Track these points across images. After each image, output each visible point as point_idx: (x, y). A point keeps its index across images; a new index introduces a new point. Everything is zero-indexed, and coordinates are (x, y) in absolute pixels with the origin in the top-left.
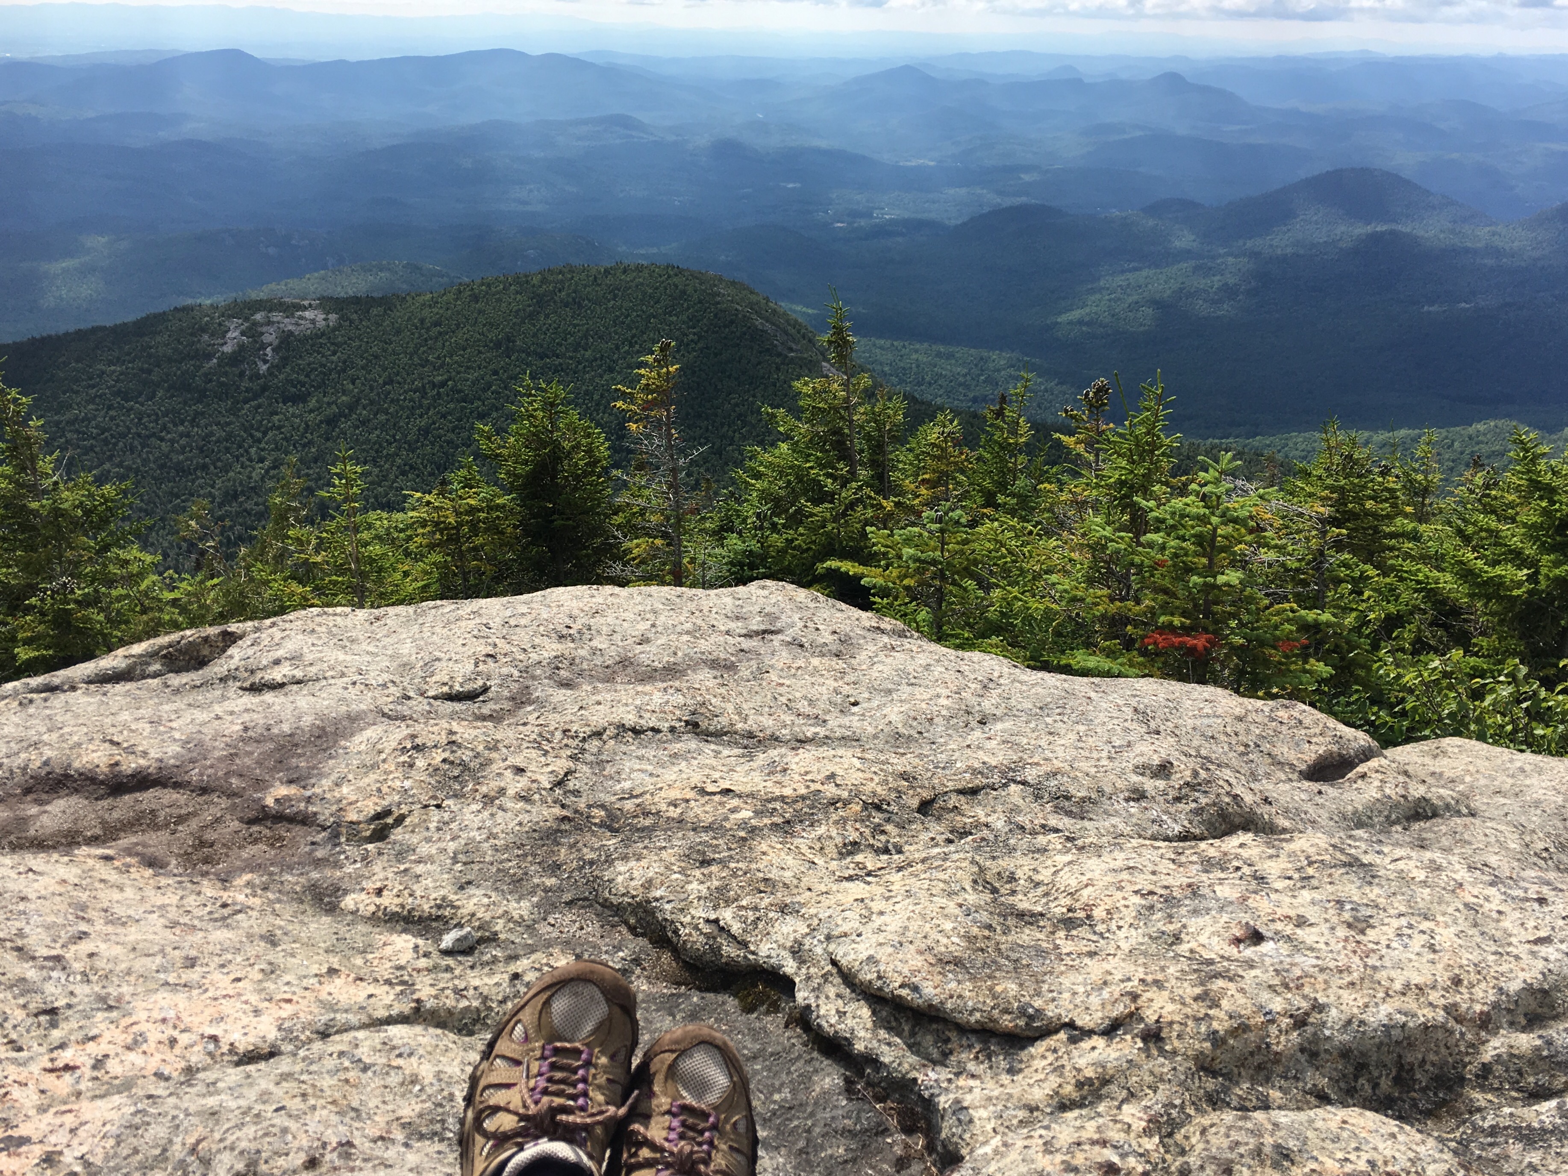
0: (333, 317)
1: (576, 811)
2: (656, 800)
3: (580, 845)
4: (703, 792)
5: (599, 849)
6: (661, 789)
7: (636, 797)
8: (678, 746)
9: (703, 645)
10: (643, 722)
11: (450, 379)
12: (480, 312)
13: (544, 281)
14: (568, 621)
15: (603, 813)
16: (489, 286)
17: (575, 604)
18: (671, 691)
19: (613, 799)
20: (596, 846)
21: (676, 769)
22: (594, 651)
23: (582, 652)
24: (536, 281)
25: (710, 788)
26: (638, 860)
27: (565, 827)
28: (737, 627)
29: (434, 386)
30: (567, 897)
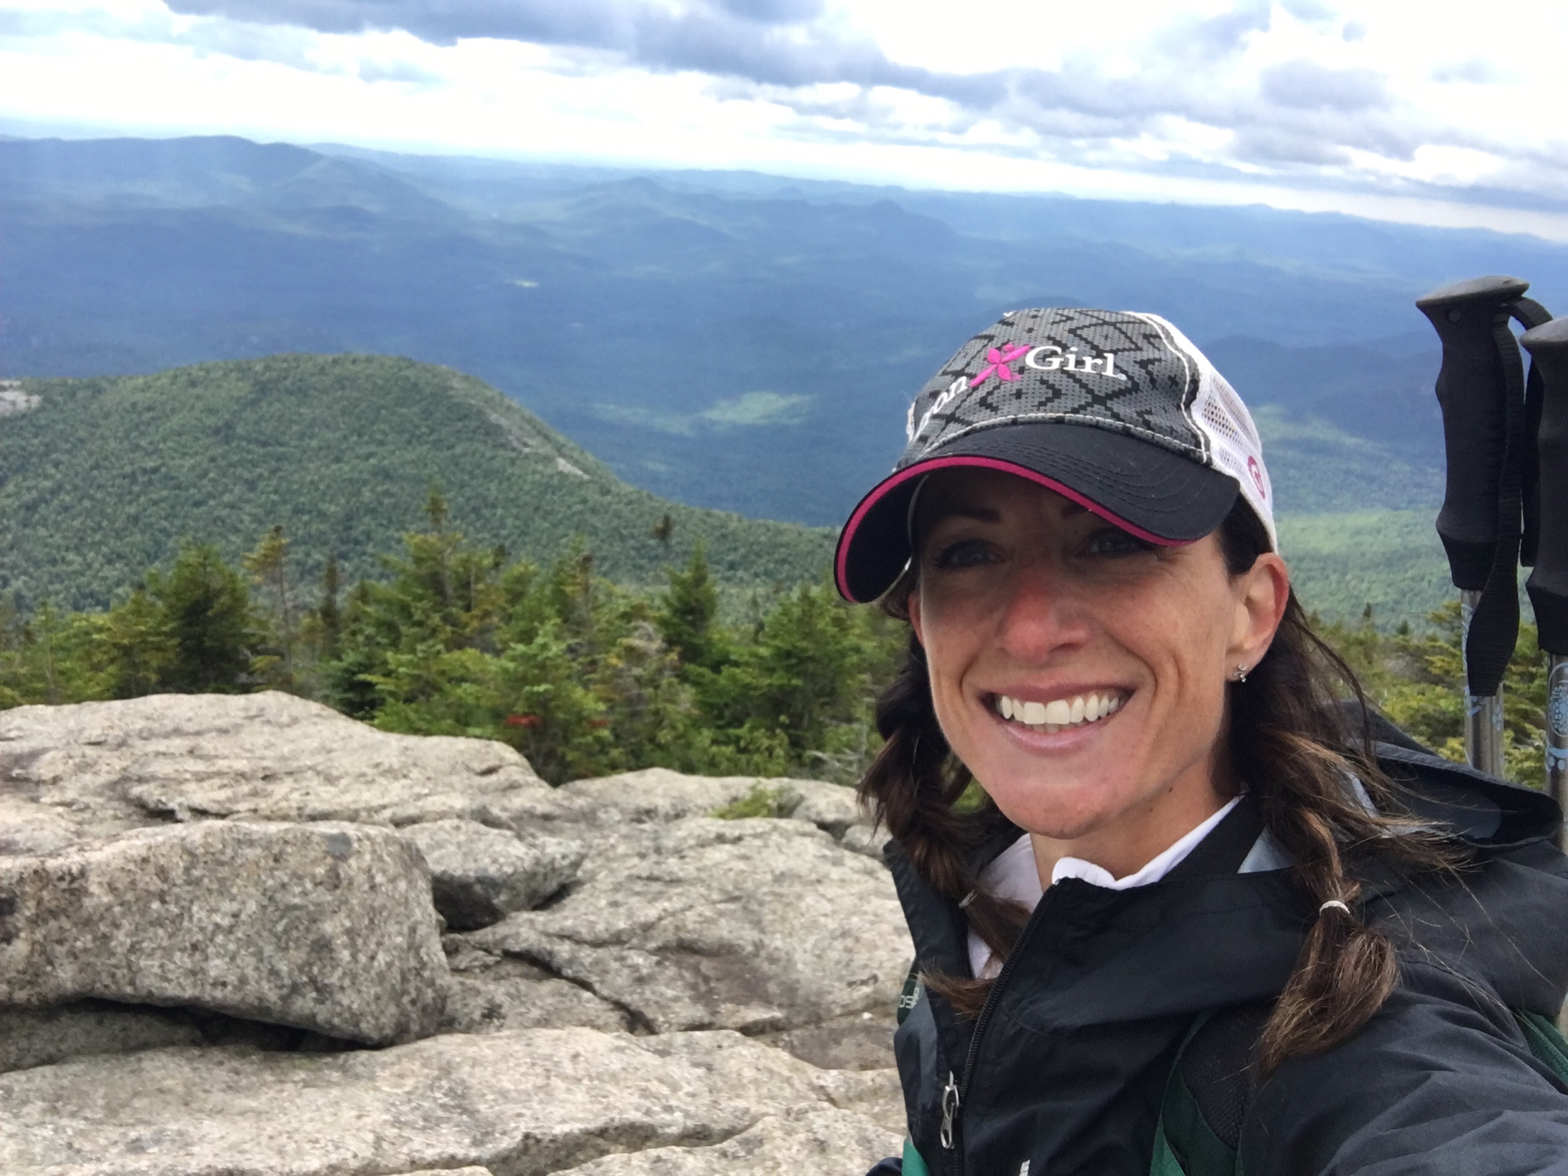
0: (36, 400)
3: (125, 784)
11: (163, 465)
12: (198, 397)
13: (267, 368)
16: (208, 371)
20: (130, 784)
22: (163, 724)
23: (156, 725)
24: (259, 368)
27: (121, 780)
28: (242, 714)
29: (145, 471)
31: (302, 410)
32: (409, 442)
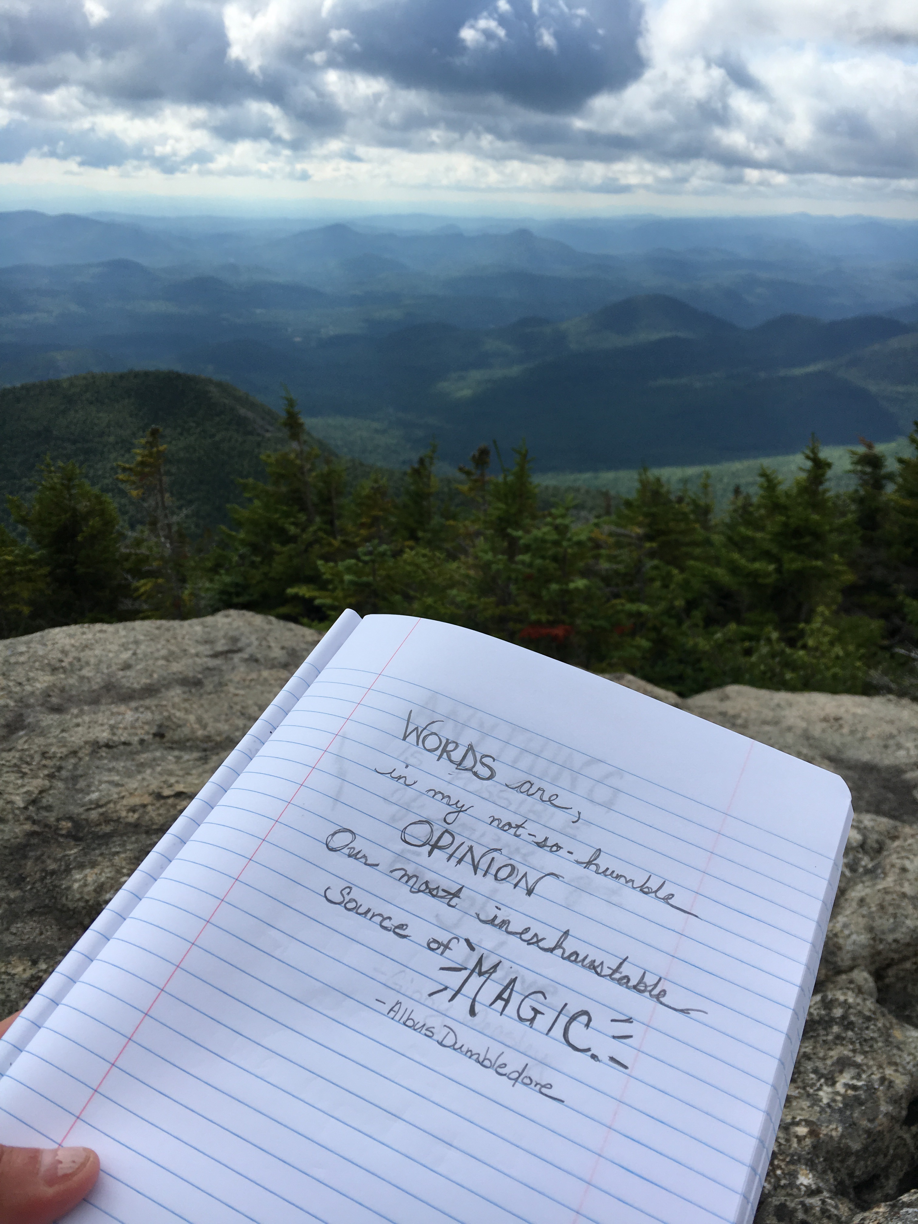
1: (46, 826)
2: (118, 807)
3: (44, 857)
4: (159, 796)
5: (60, 860)
6: (123, 797)
7: (101, 806)
8: (145, 756)
9: (175, 667)
10: (115, 738)
14: (60, 656)
15: (70, 824)
16: (28, 390)
17: (67, 641)
18: (141, 710)
19: (81, 810)
20: (59, 856)
21: (139, 777)
22: (82, 678)
23: (71, 681)
24: (65, 385)
25: (166, 792)
26: (93, 867)
27: (34, 841)
28: (205, 649)
30: (29, 906)
31: (101, 415)
32: (181, 434)
